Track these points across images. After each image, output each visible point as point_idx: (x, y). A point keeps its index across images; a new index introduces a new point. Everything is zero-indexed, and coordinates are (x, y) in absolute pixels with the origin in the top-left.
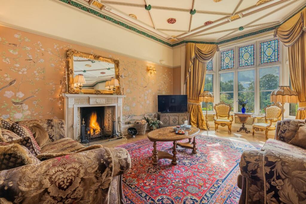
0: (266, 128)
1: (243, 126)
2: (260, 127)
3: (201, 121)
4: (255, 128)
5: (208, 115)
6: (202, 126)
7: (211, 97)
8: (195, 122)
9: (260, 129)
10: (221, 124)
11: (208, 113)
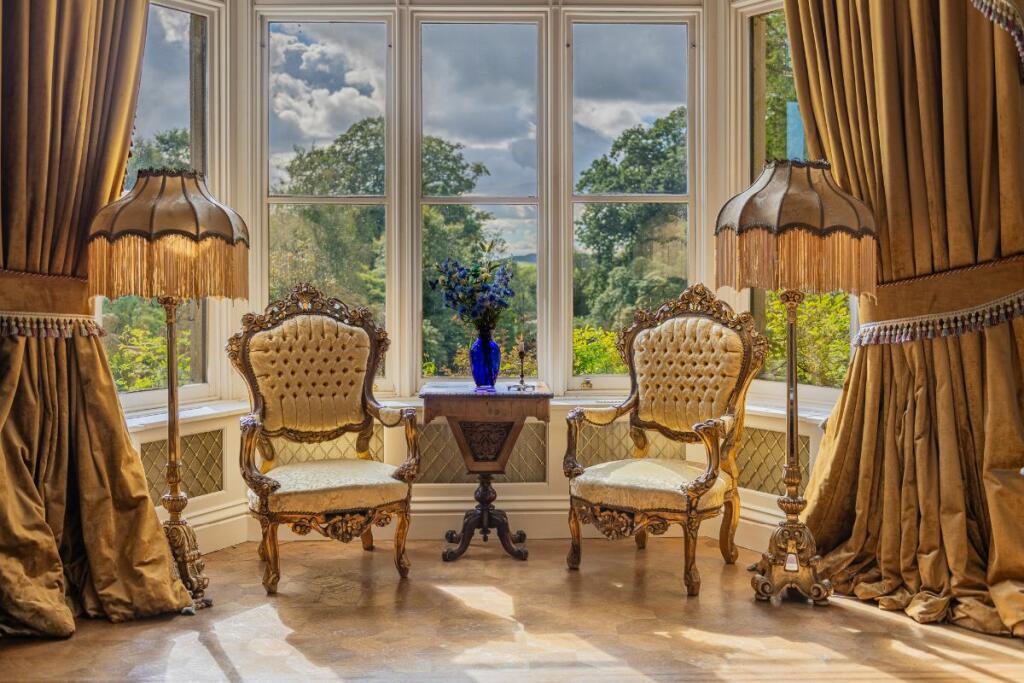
0: (684, 506)
1: (485, 498)
2: (642, 504)
3: (111, 521)
4: (604, 508)
5: (182, 432)
6: (129, 569)
7: (230, 241)
8: (46, 540)
9: (644, 512)
10: (329, 516)
11: (183, 414)
